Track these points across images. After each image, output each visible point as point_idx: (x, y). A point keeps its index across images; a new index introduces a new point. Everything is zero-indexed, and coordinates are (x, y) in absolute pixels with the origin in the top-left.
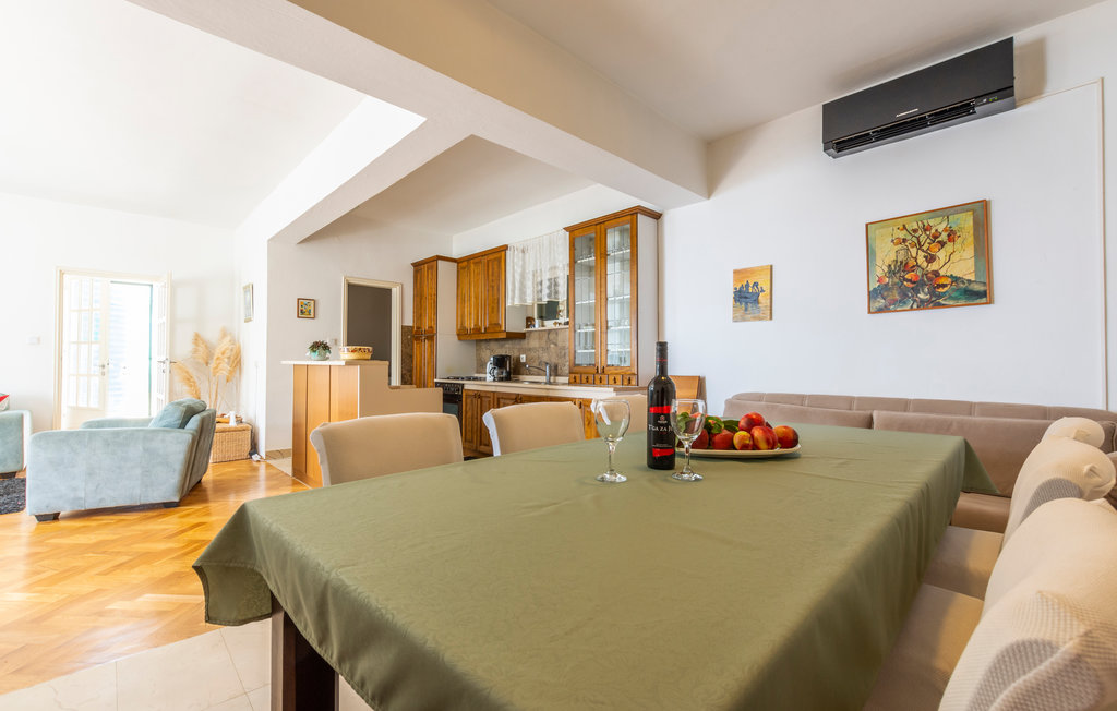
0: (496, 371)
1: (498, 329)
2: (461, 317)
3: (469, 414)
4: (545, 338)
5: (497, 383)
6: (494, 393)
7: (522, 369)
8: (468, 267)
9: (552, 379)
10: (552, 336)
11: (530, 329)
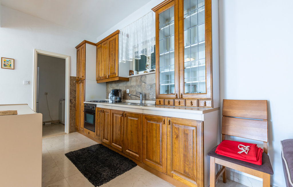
0: (114, 98)
1: (114, 76)
2: (98, 71)
3: (99, 121)
4: (139, 80)
5: (114, 105)
6: (111, 110)
7: (127, 97)
8: (101, 47)
9: (143, 102)
10: (143, 79)
11: (131, 76)
